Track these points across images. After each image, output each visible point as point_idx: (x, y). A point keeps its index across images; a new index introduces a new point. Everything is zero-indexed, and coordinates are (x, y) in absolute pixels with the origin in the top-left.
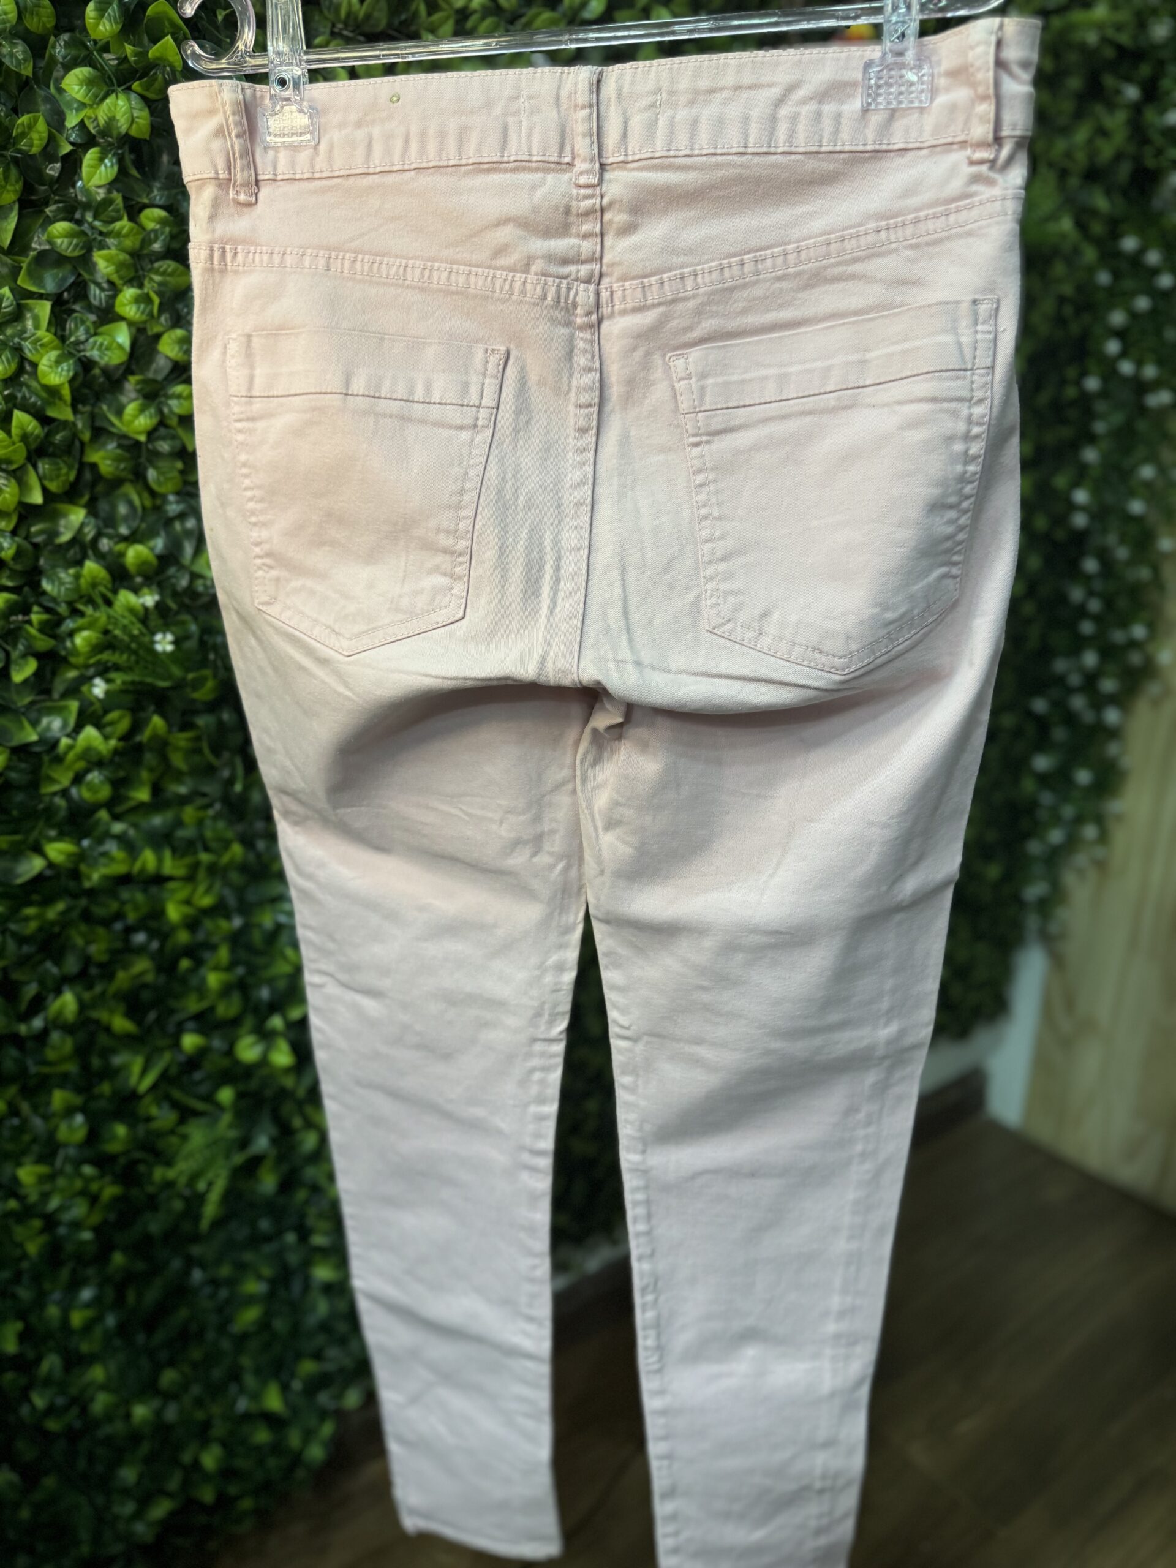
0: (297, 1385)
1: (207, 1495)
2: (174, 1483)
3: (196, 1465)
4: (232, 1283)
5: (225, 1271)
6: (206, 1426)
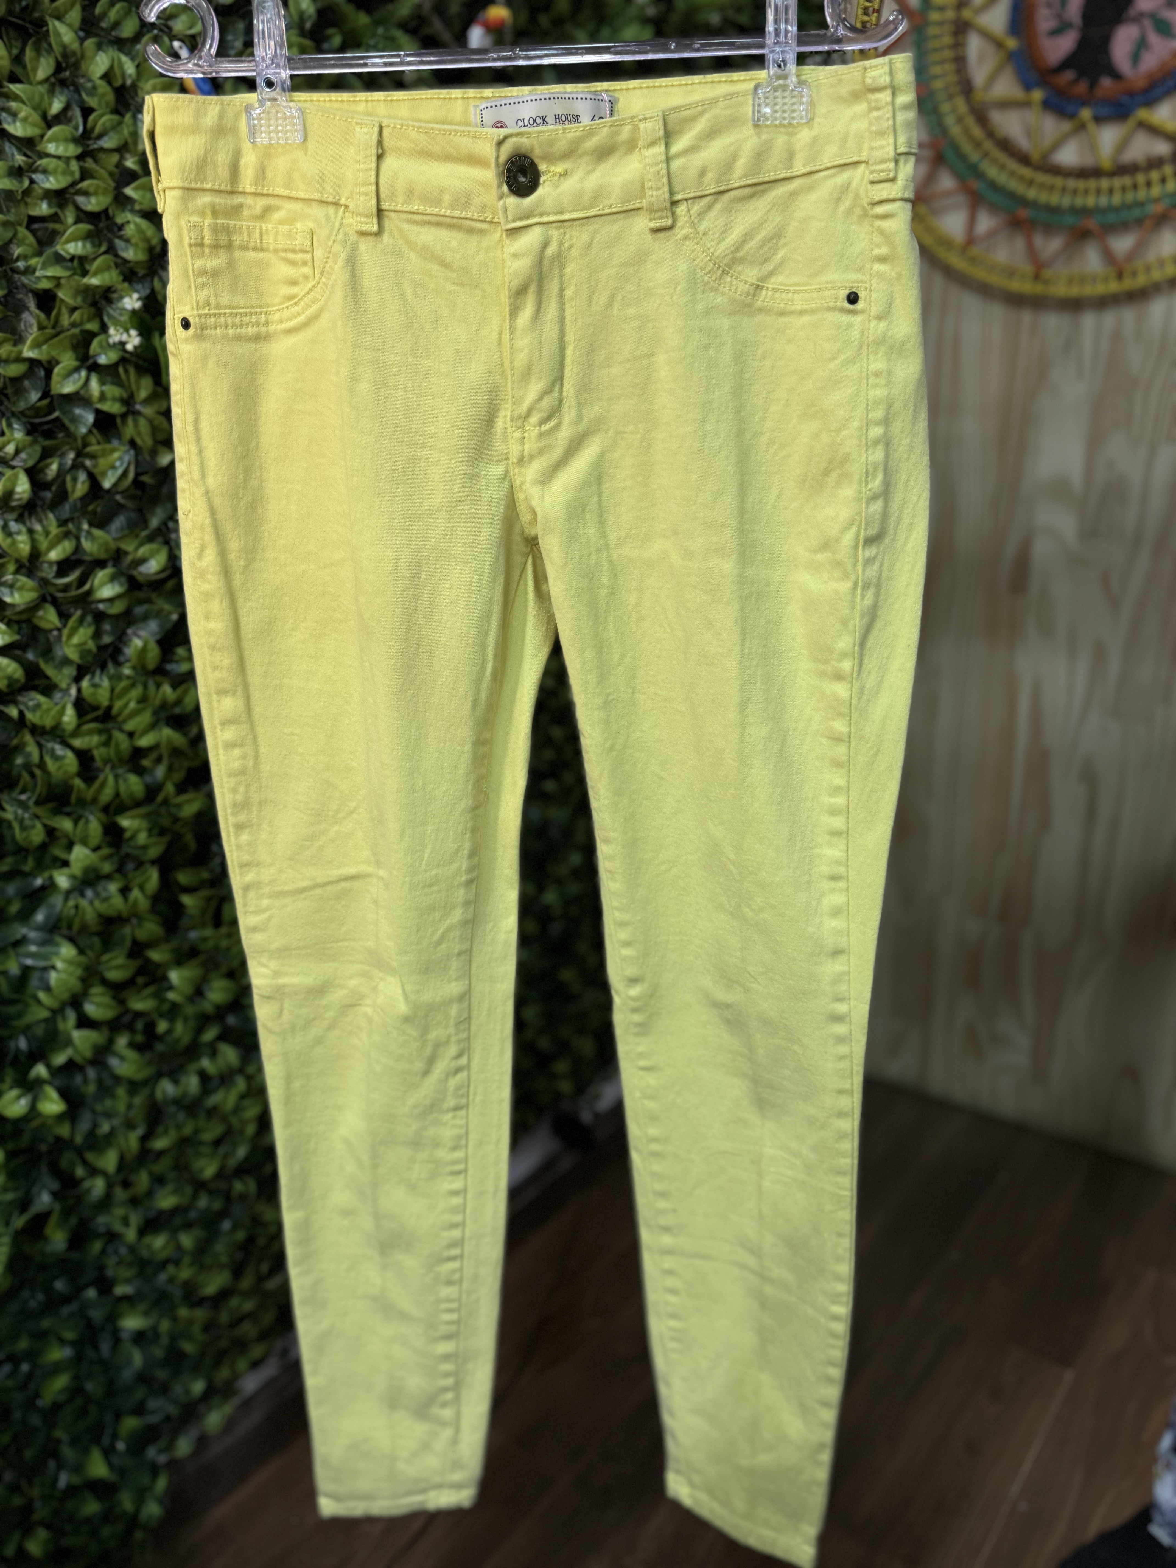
0: (121, 1446)
3: (22, 1555)
6: (27, 1509)
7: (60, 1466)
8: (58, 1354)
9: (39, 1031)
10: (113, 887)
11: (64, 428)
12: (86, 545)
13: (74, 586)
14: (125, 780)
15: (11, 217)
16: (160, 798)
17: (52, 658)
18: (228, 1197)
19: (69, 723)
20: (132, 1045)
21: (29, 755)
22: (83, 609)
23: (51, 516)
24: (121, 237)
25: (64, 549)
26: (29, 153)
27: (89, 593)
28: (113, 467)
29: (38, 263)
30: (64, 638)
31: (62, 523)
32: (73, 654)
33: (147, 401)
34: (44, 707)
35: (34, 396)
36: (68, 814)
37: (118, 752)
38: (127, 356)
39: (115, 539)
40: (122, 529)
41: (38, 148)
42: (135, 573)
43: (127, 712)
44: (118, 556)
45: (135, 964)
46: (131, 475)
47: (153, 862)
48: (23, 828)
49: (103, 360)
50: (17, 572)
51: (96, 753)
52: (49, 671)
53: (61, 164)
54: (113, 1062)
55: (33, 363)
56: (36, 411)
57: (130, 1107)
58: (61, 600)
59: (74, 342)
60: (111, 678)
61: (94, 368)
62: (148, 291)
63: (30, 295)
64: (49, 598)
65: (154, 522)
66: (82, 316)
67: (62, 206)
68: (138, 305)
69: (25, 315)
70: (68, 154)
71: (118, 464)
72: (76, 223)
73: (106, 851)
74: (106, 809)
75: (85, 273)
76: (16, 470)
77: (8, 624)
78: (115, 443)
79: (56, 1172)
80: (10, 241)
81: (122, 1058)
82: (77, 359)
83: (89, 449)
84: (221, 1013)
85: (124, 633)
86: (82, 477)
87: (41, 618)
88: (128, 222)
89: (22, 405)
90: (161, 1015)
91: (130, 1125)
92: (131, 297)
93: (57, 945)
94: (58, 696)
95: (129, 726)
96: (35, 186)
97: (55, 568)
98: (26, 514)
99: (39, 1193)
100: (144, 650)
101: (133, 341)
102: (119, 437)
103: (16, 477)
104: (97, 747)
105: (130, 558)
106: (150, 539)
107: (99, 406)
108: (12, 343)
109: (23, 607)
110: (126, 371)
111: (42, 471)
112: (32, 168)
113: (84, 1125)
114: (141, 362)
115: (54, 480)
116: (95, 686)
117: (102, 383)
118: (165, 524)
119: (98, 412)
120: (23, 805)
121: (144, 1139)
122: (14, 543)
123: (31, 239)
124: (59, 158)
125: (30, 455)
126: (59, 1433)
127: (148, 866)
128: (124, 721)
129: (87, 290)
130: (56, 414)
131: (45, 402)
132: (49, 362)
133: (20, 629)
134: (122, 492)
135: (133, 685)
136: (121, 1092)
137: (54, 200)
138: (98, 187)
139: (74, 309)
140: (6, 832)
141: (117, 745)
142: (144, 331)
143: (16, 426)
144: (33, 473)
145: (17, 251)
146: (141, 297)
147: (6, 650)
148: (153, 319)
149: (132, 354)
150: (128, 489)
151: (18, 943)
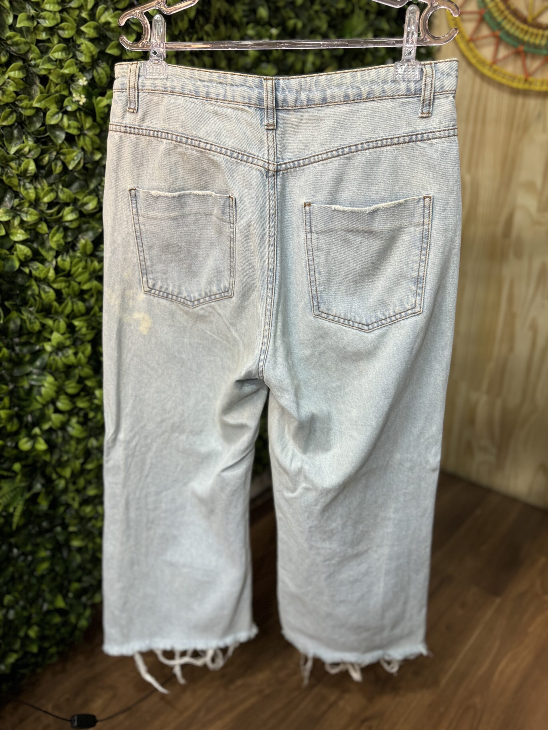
0: (71, 595)
1: (34, 649)
2: (17, 646)
3: (27, 636)
4: (33, 553)
5: (29, 548)
6: (30, 617)
7: (44, 601)
8: (43, 554)
9: (37, 414)
10: (70, 352)
11: (52, 141)
12: (61, 195)
13: (55, 214)
14: (77, 304)
15: (28, 40)
16: (92, 313)
17: (45, 247)
19: (51, 277)
20: (78, 422)
21: (34, 290)
22: (59, 225)
23: (45, 181)
24: (79, 51)
25: (51, 197)
26: (37, 9)
27: (62, 217)
28: (73, 160)
29: (40, 62)
30: (50, 238)
31: (50, 185)
32: (54, 245)
33: (89, 129)
34: (41, 269)
35: (38, 125)
36: (51, 318)
37: (73, 291)
38: (80, 107)
39: (74, 193)
40: (77, 189)
41: (42, 7)
42: (83, 209)
43: (77, 273)
44: (75, 201)
45: (80, 386)
46: (82, 164)
47: (89, 342)
48: (31, 323)
49: (69, 109)
50: (30, 206)
51: (63, 291)
52: (43, 252)
53: (52, 15)
54: (69, 429)
55: (38, 110)
56: (39, 132)
57: (76, 449)
58: (49, 221)
59: (57, 100)
60: (71, 257)
61: (66, 112)
62: (91, 77)
63: (37, 77)
64: (43, 219)
65: (92, 186)
66: (60, 87)
67: (52, 35)
68: (85, 83)
69: (35, 87)
70: (55, 10)
71: (76, 158)
72: (59, 43)
73: (67, 335)
74: (68, 317)
75: (62, 67)
76: (29, 160)
77: (26, 230)
78: (75, 148)
79: (44, 476)
80: (28, 51)
81: (73, 428)
82: (58, 108)
83: (62, 151)
85: (77, 237)
86: (59, 163)
87: (40, 228)
88: (82, 43)
89: (32, 129)
90: (92, 410)
91: (77, 458)
92: (82, 79)
93: (45, 376)
94: (47, 264)
95: (79, 279)
96: (39, 25)
97: (46, 206)
98: (34, 180)
99: (36, 484)
100: (85, 246)
101: (84, 101)
102: (76, 146)
103: (29, 162)
105: (80, 202)
106: (90, 194)
107: (68, 131)
108: (28, 100)
109: (32, 223)
110: (80, 115)
111: (41, 160)
112: (38, 17)
113: (56, 457)
114: (87, 111)
115: (47, 165)
116: (64, 260)
117: (69, 120)
118: (97, 187)
119: (67, 134)
120: (31, 313)
121: (83, 464)
122: (28, 193)
123: (37, 51)
124: (51, 11)
125: (35, 153)
126: (44, 587)
127: (86, 343)
128: (77, 277)
129: (63, 76)
130: (48, 134)
131: (43, 128)
132: (45, 109)
133: (30, 233)
134: (77, 172)
135: (80, 261)
136: (73, 443)
137: (48, 32)
138: (68, 26)
139: (57, 84)
140: (24, 325)
141: (73, 288)
142: (89, 96)
143: (29, 139)
144: (37, 161)
145: (31, 56)
146: (86, 80)
147: (23, 242)
148: (93, 89)
149: (83, 106)
150: (80, 170)
151: (28, 374)
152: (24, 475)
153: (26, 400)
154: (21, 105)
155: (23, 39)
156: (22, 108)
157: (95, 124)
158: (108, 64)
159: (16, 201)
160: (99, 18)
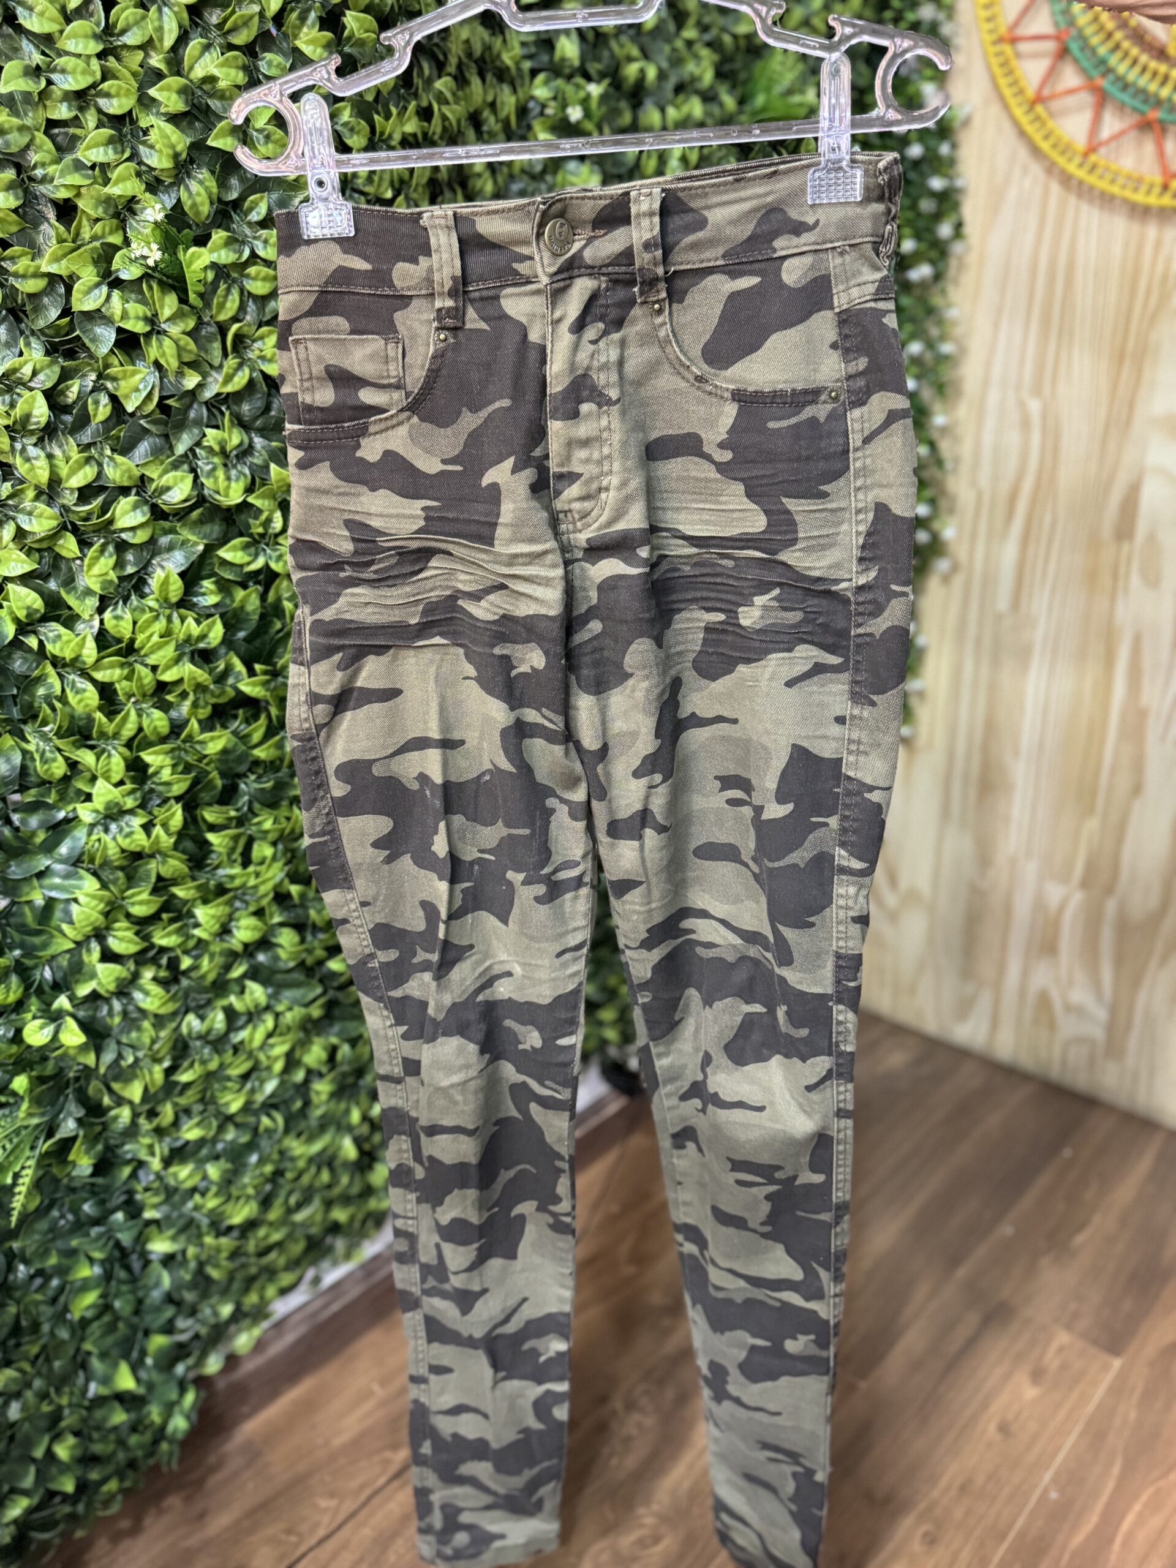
1: (68, 1485)
2: (28, 1482)
3: (50, 1458)
4: (62, 1271)
5: (53, 1260)
6: (56, 1417)
7: (90, 1377)
8: (85, 1271)
9: (64, 961)
10: (137, 822)
11: (86, 349)
12: (109, 471)
13: (96, 513)
14: (148, 715)
15: (28, 122)
16: (183, 736)
17: (75, 588)
18: (255, 1131)
19: (89, 656)
20: (155, 979)
21: (52, 686)
22: (106, 537)
23: (71, 440)
24: (144, 143)
25: (86, 476)
26: (47, 51)
27: (111, 522)
28: (137, 390)
29: (55, 171)
30: (85, 568)
31: (85, 448)
32: (94, 585)
33: (172, 320)
34: (64, 638)
35: (54, 313)
36: (92, 748)
37: (141, 686)
38: (150, 270)
39: (138, 466)
40: (146, 456)
41: (57, 45)
42: (159, 502)
43: (149, 645)
44: (142, 483)
45: (158, 901)
46: (156, 399)
47: (178, 799)
48: (44, 761)
49: (124, 276)
50: (37, 498)
51: (117, 686)
52: (71, 600)
53: (81, 63)
54: (138, 995)
55: (53, 279)
56: (55, 330)
57: (153, 1042)
58: (82, 529)
59: (96, 256)
60: (134, 610)
61: (116, 283)
62: (174, 201)
63: (49, 205)
64: (69, 527)
65: (181, 449)
66: (104, 228)
67: (81, 109)
68: (160, 217)
69: (45, 227)
70: (88, 52)
71: (141, 387)
72: (97, 127)
73: (129, 786)
74: (129, 744)
75: (106, 181)
76: (33, 393)
77: (28, 554)
78: (140, 366)
79: (83, 1099)
80: (27, 147)
81: (147, 993)
82: (98, 275)
83: (110, 371)
84: (250, 950)
85: (148, 563)
86: (104, 399)
87: (62, 546)
88: (152, 126)
89: (41, 323)
90: (186, 952)
91: (157, 1060)
92: (153, 207)
93: (81, 878)
94: (80, 627)
95: (151, 660)
96: (53, 87)
97: (76, 495)
98: (46, 438)
99: (65, 1119)
100: (165, 583)
101: (155, 255)
102: (142, 358)
103: (34, 398)
104: (119, 681)
105: (154, 486)
106: (175, 466)
107: (122, 324)
108: (29, 256)
109: (43, 535)
110: (151, 288)
111: (63, 393)
112: (50, 68)
113: (108, 1057)
114: (165, 278)
115: (74, 402)
116: (117, 618)
117: (125, 300)
118: (191, 450)
119: (120, 330)
120: (44, 737)
121: (169, 1072)
122: (32, 469)
123: (49, 145)
124: (79, 56)
125: (47, 376)
126: (88, 1346)
127: (173, 802)
128: (146, 655)
129: (108, 201)
130: (77, 333)
132: (70, 277)
133: (41, 558)
134: (147, 416)
135: (157, 617)
137: (74, 103)
138: (120, 88)
139: (97, 220)
140: (29, 763)
141: (140, 679)
142: (169, 245)
143: (35, 343)
144: (50, 395)
145: (34, 157)
146: (164, 208)
147: (25, 579)
148: (179, 232)
149: (154, 269)
150: (153, 412)
151: (41, 875)
152: (37, 1101)
153: (38, 933)
154: (12, 268)
155: (15, 121)
156: (16, 275)
157: (186, 307)
158: (213, 172)
159: (7, 488)
160: (191, 68)
